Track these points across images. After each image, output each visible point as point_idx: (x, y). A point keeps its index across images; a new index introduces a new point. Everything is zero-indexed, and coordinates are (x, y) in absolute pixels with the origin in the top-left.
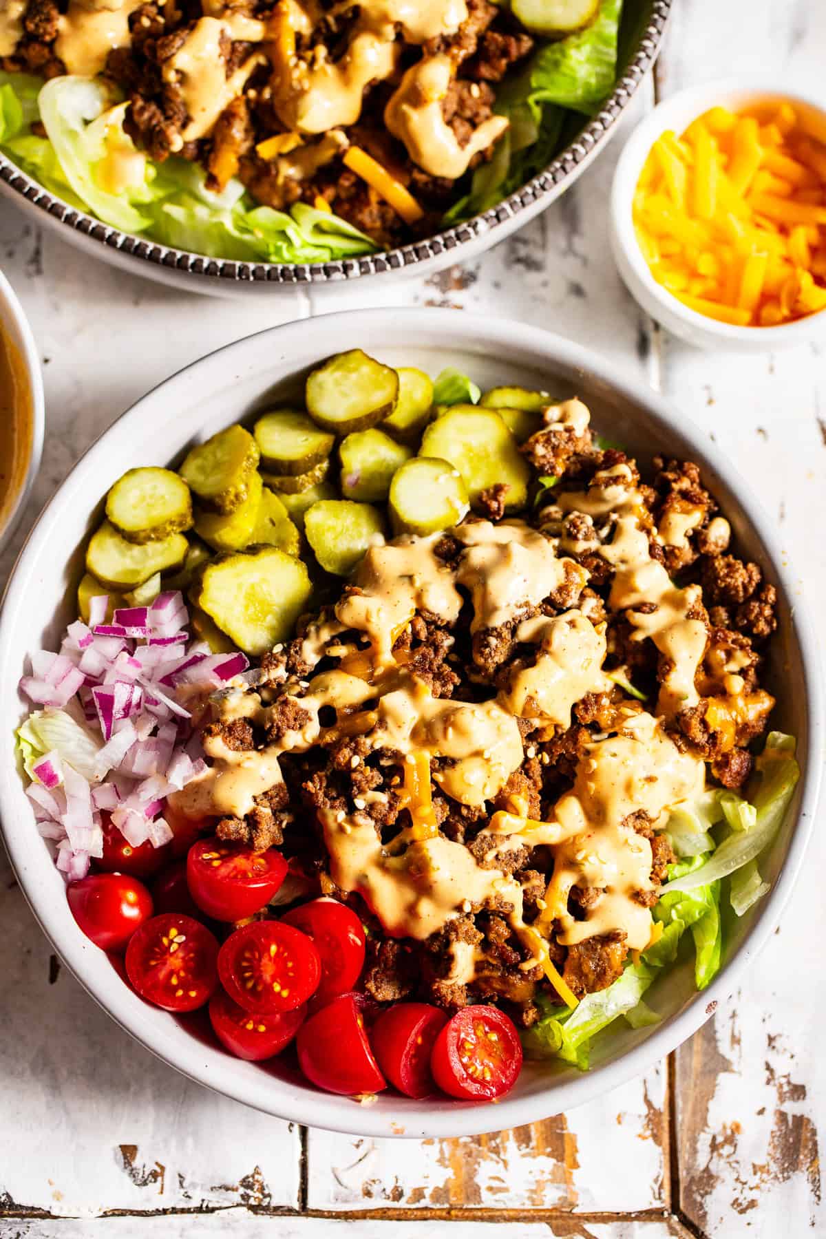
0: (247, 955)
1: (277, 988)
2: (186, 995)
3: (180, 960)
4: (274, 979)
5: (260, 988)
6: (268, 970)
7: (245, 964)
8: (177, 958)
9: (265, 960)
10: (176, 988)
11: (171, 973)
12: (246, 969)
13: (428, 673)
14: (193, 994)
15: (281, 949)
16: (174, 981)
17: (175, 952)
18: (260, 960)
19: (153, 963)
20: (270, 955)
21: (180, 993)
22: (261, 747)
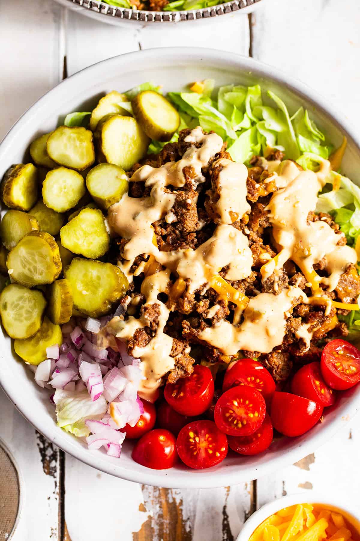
0: (227, 415)
1: (251, 415)
2: (221, 453)
3: (205, 442)
4: (247, 414)
5: (245, 422)
6: (241, 412)
7: (230, 419)
8: (202, 442)
9: (236, 410)
10: (214, 454)
11: (206, 450)
12: (233, 421)
13: (182, 243)
14: (223, 449)
15: (238, 400)
16: (211, 452)
17: (199, 441)
18: (234, 412)
19: (195, 453)
20: (236, 406)
21: (218, 454)
22: (154, 335)
